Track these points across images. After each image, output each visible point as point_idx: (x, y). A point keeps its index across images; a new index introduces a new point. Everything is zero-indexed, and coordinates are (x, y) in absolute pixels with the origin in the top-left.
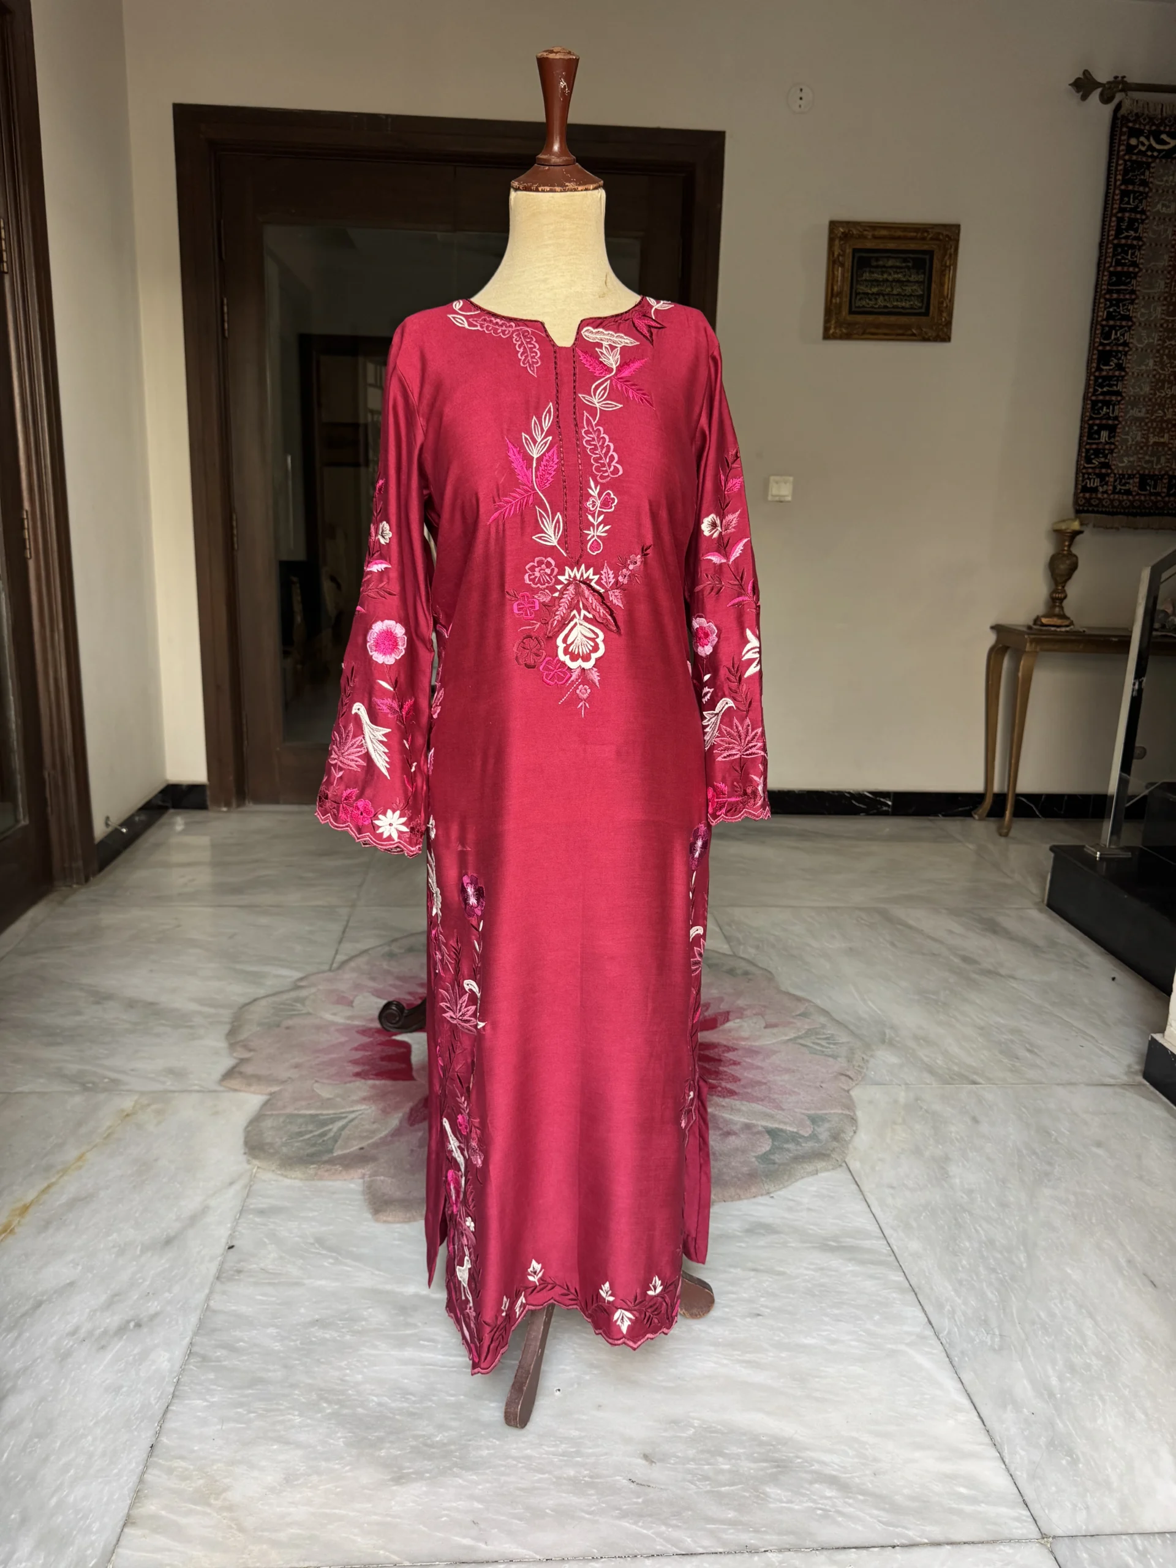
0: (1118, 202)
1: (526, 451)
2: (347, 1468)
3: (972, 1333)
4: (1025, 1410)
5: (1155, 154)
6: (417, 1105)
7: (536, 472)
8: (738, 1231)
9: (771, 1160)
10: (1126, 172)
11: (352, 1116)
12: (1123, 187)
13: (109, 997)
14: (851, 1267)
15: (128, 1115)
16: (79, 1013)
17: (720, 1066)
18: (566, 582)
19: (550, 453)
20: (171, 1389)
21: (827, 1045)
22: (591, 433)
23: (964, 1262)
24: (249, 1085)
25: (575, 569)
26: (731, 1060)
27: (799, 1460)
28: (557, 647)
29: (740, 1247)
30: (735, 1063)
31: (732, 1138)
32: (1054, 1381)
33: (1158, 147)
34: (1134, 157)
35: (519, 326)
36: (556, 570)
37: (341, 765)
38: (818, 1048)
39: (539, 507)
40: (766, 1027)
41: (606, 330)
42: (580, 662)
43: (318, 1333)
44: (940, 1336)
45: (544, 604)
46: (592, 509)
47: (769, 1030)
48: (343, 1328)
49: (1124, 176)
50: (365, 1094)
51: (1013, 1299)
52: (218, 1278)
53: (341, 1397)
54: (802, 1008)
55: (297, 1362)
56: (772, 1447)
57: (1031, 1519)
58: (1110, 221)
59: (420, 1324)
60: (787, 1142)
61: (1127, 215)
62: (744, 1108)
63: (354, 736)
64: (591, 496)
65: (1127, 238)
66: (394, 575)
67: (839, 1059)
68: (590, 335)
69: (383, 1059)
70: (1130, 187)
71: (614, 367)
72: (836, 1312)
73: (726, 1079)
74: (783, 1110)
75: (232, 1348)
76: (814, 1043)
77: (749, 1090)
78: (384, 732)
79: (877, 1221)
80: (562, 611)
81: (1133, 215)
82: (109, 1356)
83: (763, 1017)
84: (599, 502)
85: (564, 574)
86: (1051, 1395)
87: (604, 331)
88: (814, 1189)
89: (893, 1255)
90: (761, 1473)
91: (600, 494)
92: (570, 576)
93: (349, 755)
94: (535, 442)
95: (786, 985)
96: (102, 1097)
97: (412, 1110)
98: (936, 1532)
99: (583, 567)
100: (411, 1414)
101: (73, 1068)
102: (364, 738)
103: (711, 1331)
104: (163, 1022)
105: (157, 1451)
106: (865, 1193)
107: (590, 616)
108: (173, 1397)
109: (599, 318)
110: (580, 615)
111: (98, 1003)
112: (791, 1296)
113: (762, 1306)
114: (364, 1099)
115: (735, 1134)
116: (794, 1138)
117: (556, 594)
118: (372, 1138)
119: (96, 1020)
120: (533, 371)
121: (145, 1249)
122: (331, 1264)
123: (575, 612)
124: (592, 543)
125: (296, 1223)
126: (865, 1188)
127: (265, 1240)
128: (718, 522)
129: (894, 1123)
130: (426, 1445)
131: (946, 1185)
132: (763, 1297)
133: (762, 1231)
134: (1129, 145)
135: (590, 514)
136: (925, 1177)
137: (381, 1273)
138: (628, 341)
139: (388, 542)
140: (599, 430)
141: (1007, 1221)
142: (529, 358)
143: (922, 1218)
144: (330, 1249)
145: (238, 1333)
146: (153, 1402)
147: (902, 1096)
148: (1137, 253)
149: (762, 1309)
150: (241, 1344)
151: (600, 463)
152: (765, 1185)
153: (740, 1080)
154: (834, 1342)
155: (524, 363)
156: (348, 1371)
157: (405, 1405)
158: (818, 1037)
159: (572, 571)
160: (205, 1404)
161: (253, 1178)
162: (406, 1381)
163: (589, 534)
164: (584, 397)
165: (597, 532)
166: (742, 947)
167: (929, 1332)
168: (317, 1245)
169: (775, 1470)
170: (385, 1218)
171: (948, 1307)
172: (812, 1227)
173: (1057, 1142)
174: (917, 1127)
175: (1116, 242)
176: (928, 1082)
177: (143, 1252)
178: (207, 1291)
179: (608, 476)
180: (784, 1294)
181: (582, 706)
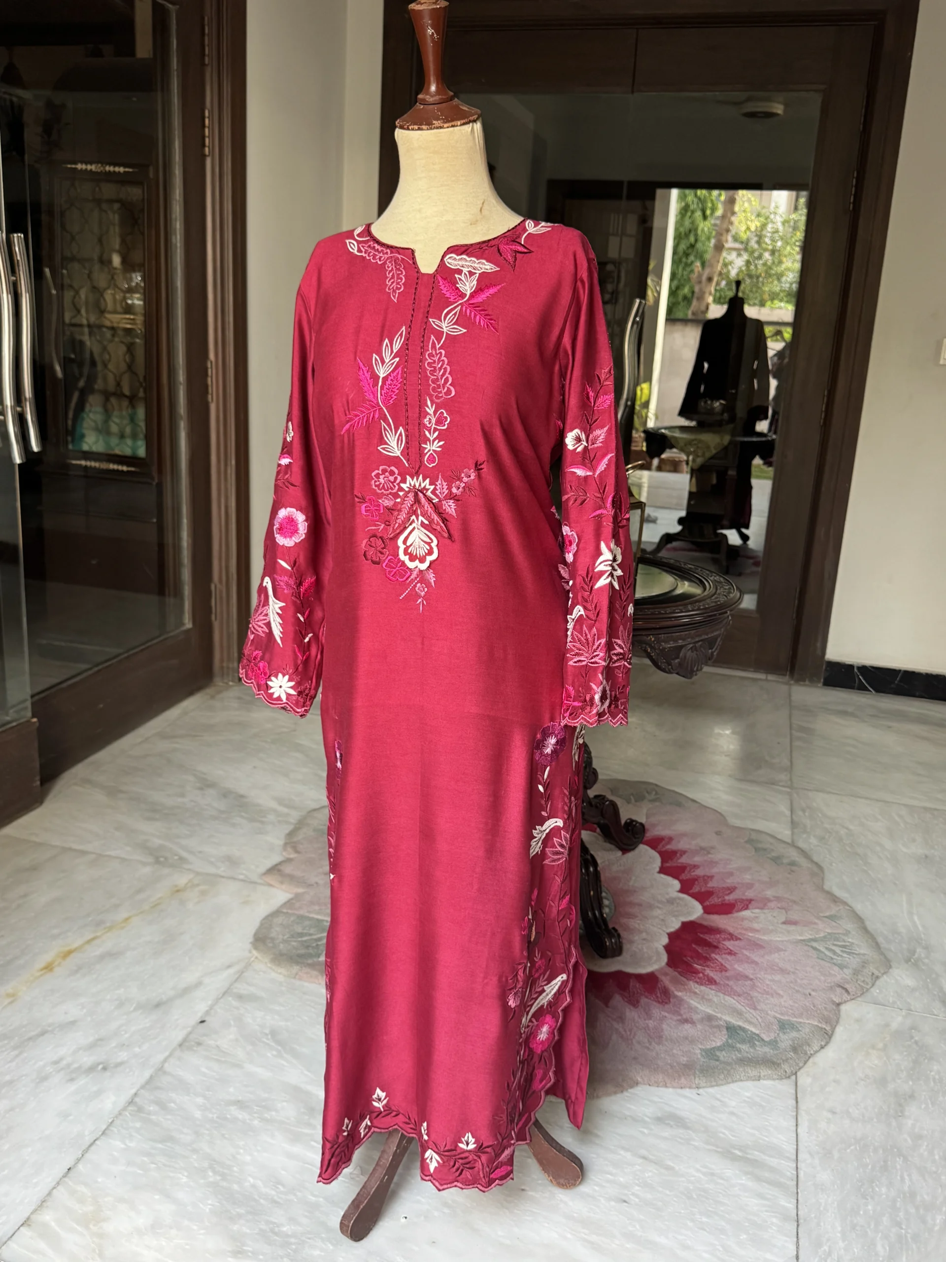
1: (374, 372)
2: (202, 1232)
7: (381, 390)
8: (649, 1117)
9: (716, 1055)
13: (212, 785)
15: (178, 891)
16: (182, 795)
17: (713, 952)
18: (407, 490)
19: (395, 374)
20: (104, 1127)
21: (841, 954)
22: (433, 356)
24: (282, 883)
25: (415, 478)
26: (728, 948)
28: (398, 548)
29: (643, 1133)
30: (731, 953)
31: (687, 1026)
35: (394, 253)
36: (399, 478)
37: (254, 629)
38: (827, 953)
39: (383, 422)
40: (784, 923)
41: (469, 257)
42: (417, 563)
43: (234, 1111)
45: (387, 509)
46: (428, 425)
47: (784, 926)
48: (255, 1113)
52: (180, 1045)
53: (225, 1171)
54: (834, 910)
55: (207, 1132)
60: (743, 1041)
62: (715, 999)
63: (263, 606)
64: (429, 414)
66: (295, 469)
67: (845, 970)
68: (453, 262)
71: (468, 294)
73: (712, 967)
74: (755, 1009)
75: (162, 1105)
76: (827, 948)
77: (731, 983)
78: (280, 605)
79: (797, 1141)
80: (402, 515)
82: (73, 1087)
83: (786, 912)
84: (434, 419)
85: (405, 482)
87: (466, 258)
88: (747, 1094)
89: (795, 1179)
91: (435, 413)
92: (410, 484)
93: (258, 621)
94: (383, 362)
95: (832, 884)
96: (166, 871)
99: (421, 477)
100: (276, 1202)
101: (157, 842)
102: (268, 608)
103: (571, 1203)
104: (243, 814)
105: (71, 1174)
106: (800, 1111)
107: (426, 522)
108: (102, 1134)
109: (466, 245)
110: (418, 520)
111: (201, 789)
112: (668, 1192)
113: (633, 1194)
115: (693, 1023)
116: (752, 1039)
117: (399, 500)
119: (193, 804)
120: (394, 297)
121: (140, 1007)
123: (414, 517)
124: (429, 455)
125: (263, 1013)
126: (803, 1106)
127: (232, 1023)
128: (583, 437)
129: (873, 1047)
130: (272, 1231)
131: (894, 1123)
132: (639, 1186)
133: (672, 1123)
135: (426, 430)
136: (876, 1110)
138: (488, 267)
139: (291, 440)
140: (441, 353)
142: (395, 284)
143: (848, 1151)
144: (279, 1043)
145: (173, 1095)
146: (87, 1133)
147: (897, 1021)
149: (632, 1197)
150: (172, 1105)
151: (437, 384)
152: (697, 1079)
153: (726, 971)
155: (389, 289)
156: (242, 1151)
157: (273, 1193)
158: (835, 943)
159: (413, 480)
160: (123, 1146)
161: (248, 965)
162: (283, 1172)
163: (426, 448)
164: (434, 322)
165: (433, 447)
166: (805, 836)
172: (727, 1132)
174: (897, 1057)
176: (936, 1013)
177: (135, 1010)
178: (167, 1054)
179: (442, 397)
180: (660, 1189)
181: (420, 602)
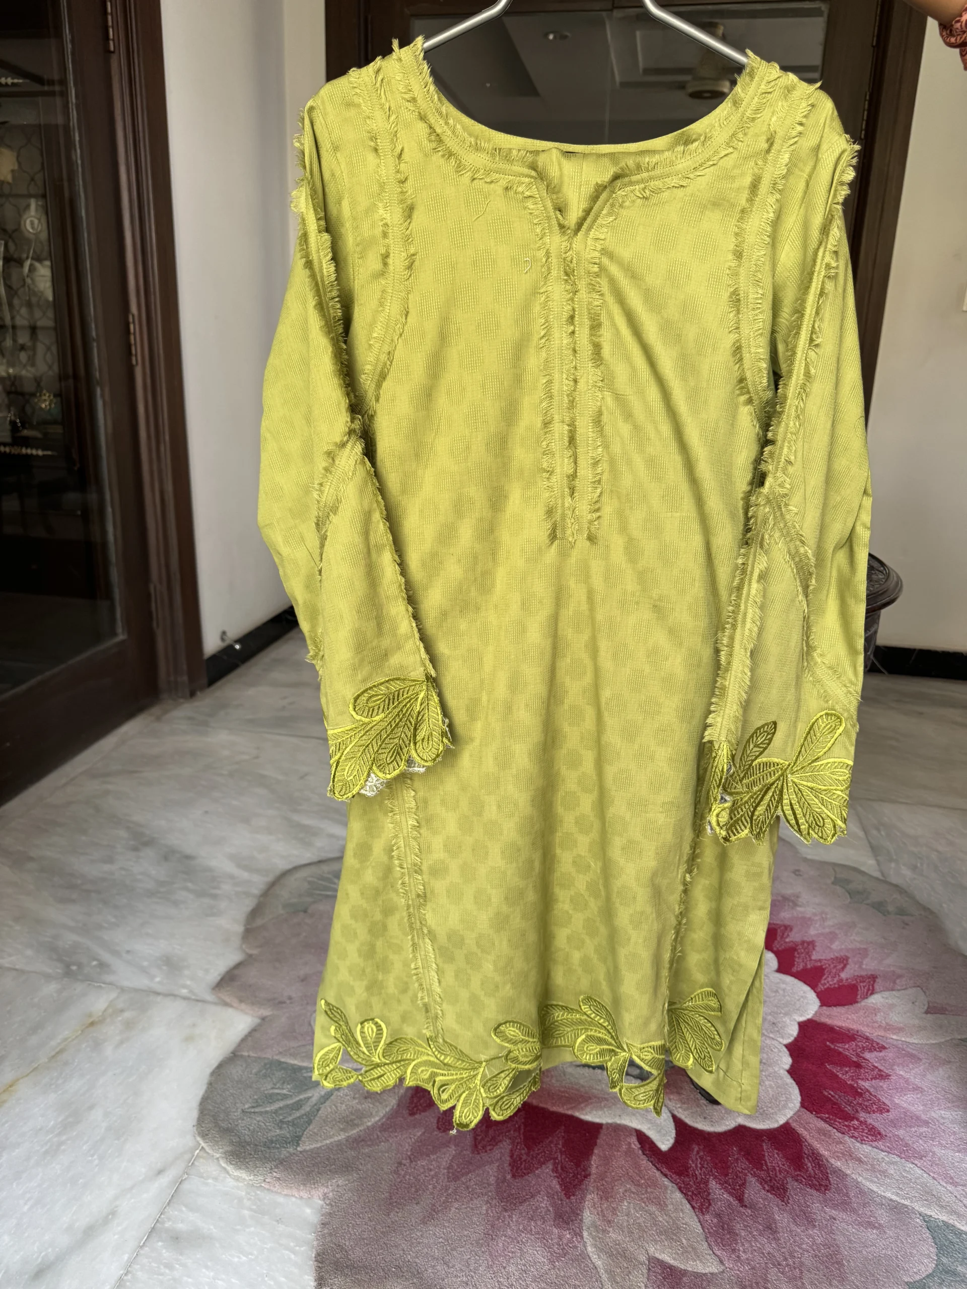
15: (92, 1024)
17: (861, 1078)
24: (243, 999)
26: (875, 1067)
31: (872, 1234)
60: (963, 1260)
62: (891, 1169)
73: (866, 1105)
74: (955, 1184)
77: (901, 1132)
95: (954, 934)
96: (79, 987)
115: (875, 1223)
118: (353, 1126)
119: (123, 873)
161: (189, 1168)
166: (893, 865)
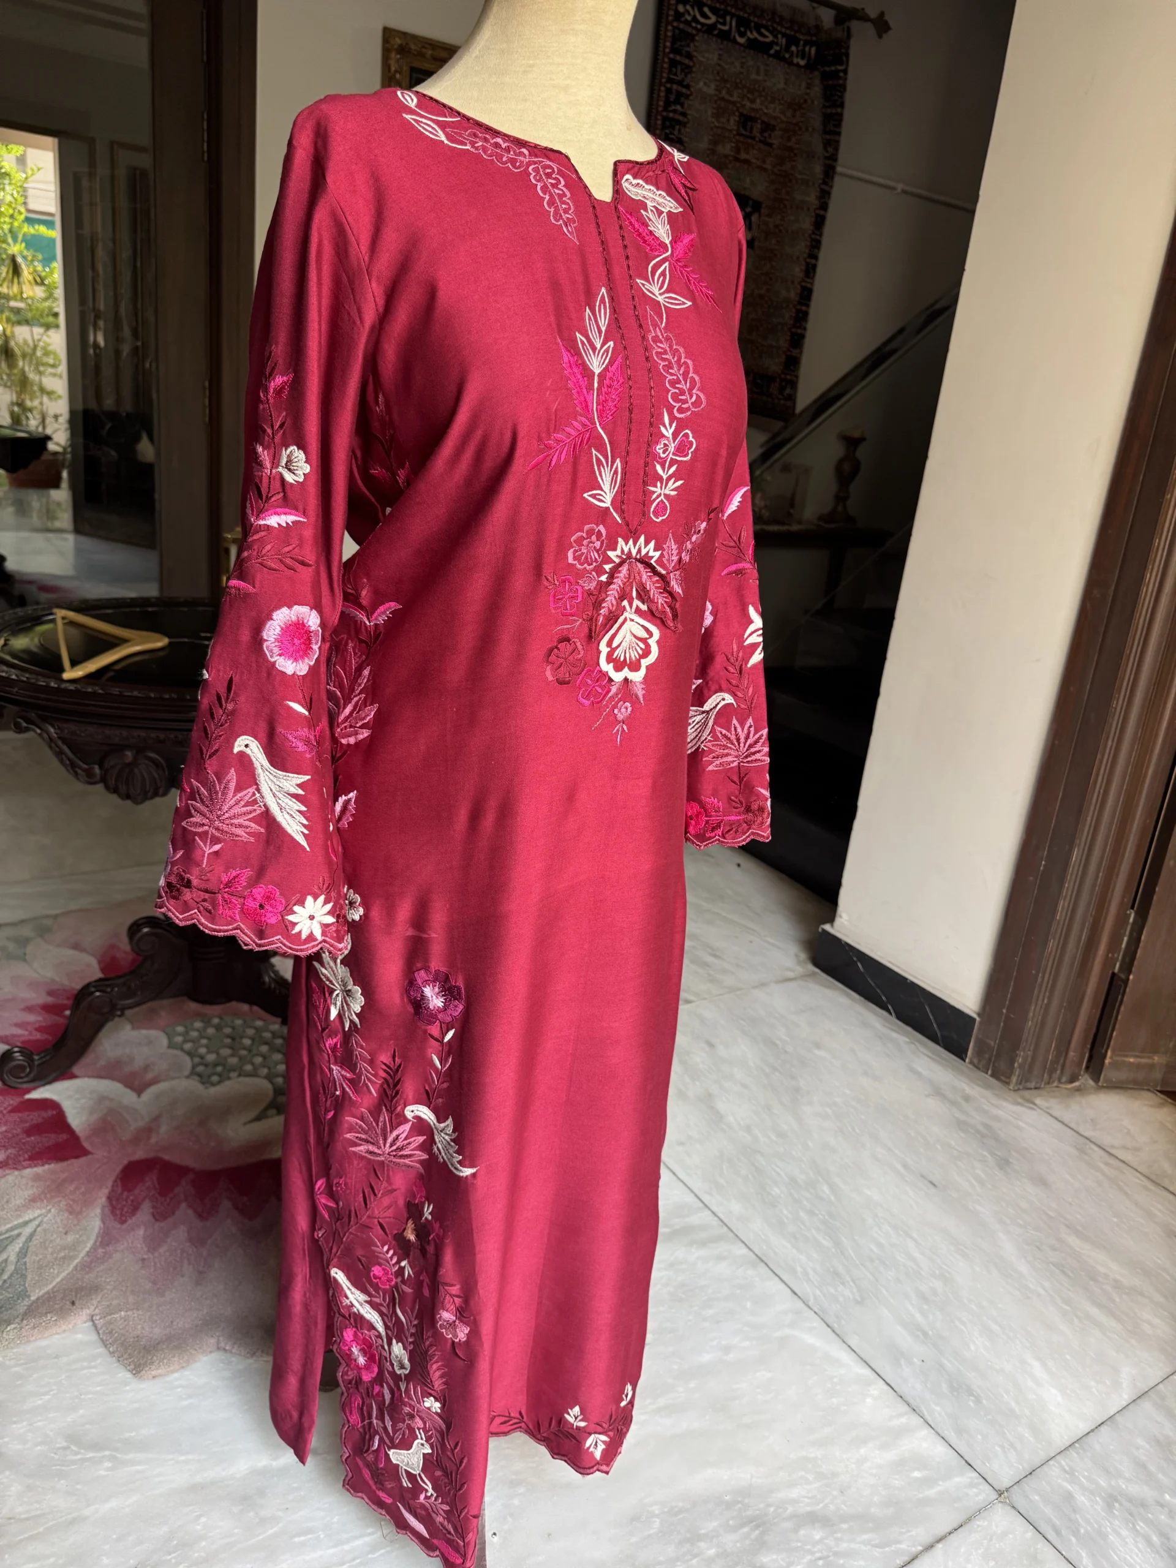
0: (667, 71)
1: (584, 363)
3: (832, 1290)
4: (915, 1360)
5: (699, 27)
6: (113, 1190)
7: (598, 395)
10: (674, 40)
11: (28, 1230)
12: (671, 56)
14: (696, 1253)
18: (617, 560)
19: (612, 368)
22: (661, 342)
23: (785, 1212)
25: (631, 542)
27: (772, 1509)
28: (599, 652)
32: (919, 1318)
33: (702, 20)
34: (682, 26)
35: (536, 156)
36: (606, 543)
37: (217, 834)
39: (596, 450)
41: (647, 183)
42: (626, 673)
44: (810, 1304)
45: (590, 593)
46: (663, 456)
49: (673, 43)
50: (28, 1193)
51: (844, 1239)
56: (740, 1505)
57: (982, 1480)
58: (660, 90)
59: (280, 1514)
61: (675, 87)
63: (239, 788)
64: (663, 436)
65: (675, 111)
66: (308, 533)
68: (631, 188)
69: (29, 1132)
70: (678, 58)
71: (667, 242)
72: (711, 1312)
78: (299, 782)
80: (610, 601)
81: (680, 88)
84: (673, 445)
85: (615, 549)
86: (925, 1334)
87: (644, 184)
90: (748, 1542)
91: (675, 435)
92: (623, 551)
93: (234, 817)
94: (594, 349)
97: (109, 1198)
98: (922, 1534)
99: (641, 539)
102: (258, 790)
107: (644, 607)
109: (636, 163)
110: (631, 607)
114: (33, 1200)
117: (604, 578)
118: (72, 1258)
120: (571, 234)
122: (109, 1469)
123: (625, 603)
124: (658, 503)
125: (25, 1423)
134: (676, 11)
135: (658, 462)
137: (190, 1457)
138: (670, 203)
139: (301, 480)
140: (669, 338)
141: (794, 1153)
142: (561, 212)
148: (683, 131)
151: (678, 388)
154: (727, 1349)
155: (555, 219)
159: (626, 544)
163: (654, 492)
164: (643, 285)
165: (665, 490)
167: (799, 1305)
168: (74, 1448)
169: (757, 1532)
170: (154, 1373)
171: (799, 1269)
173: (786, 1052)
175: (665, 114)
179: (688, 409)
181: (618, 730)
